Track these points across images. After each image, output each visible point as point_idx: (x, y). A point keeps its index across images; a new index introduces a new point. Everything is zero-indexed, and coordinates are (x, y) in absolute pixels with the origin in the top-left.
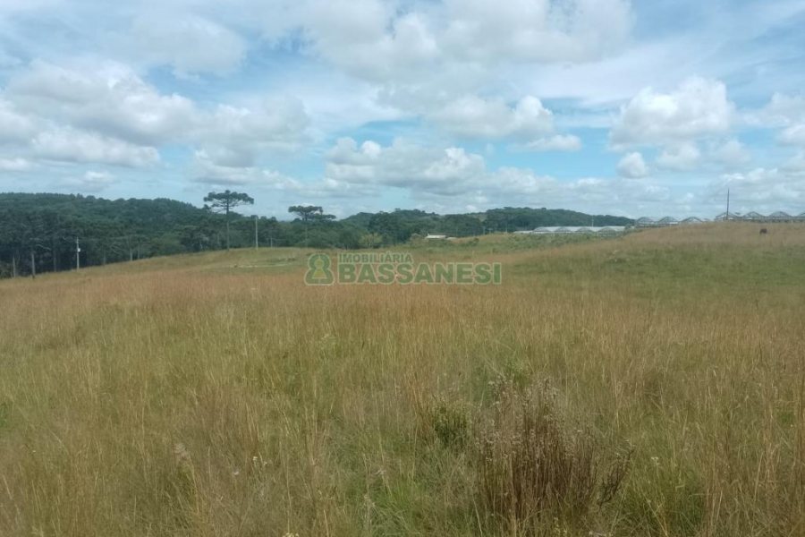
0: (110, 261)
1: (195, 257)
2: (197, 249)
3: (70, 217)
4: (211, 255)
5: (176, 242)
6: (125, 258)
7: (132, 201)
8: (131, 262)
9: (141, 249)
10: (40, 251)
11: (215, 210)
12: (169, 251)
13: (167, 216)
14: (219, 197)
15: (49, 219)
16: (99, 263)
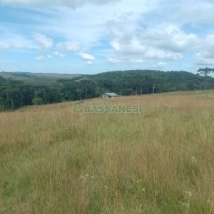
0: (163, 92)
1: (192, 92)
2: (192, 89)
3: (152, 77)
4: (198, 92)
5: (185, 87)
6: (168, 91)
7: (172, 72)
8: (170, 93)
9: (173, 88)
10: (143, 88)
11: (201, 75)
12: (183, 89)
13: (183, 77)
14: (203, 70)
15: (147, 78)
16: (159, 92)
